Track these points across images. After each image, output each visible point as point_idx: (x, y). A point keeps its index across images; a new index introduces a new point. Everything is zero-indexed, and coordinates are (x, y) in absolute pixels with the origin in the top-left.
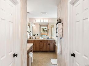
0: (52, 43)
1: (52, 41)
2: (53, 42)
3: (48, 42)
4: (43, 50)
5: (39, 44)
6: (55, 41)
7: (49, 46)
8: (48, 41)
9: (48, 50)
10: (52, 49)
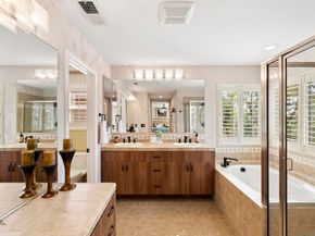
0: (204, 164)
1: (200, 154)
2: (207, 159)
3: (187, 160)
4: (167, 193)
5: (149, 165)
6: (213, 152)
7: (188, 173)
8: (187, 155)
9: (183, 193)
10: (201, 189)
